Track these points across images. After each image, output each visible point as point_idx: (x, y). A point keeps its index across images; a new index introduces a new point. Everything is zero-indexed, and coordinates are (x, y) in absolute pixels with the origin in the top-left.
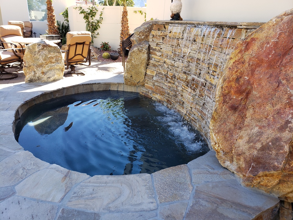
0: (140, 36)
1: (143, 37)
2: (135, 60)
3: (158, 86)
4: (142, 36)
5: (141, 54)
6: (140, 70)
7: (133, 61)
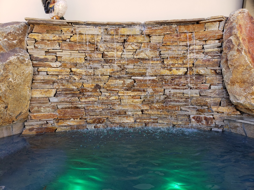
0: (9, 39)
1: (15, 42)
2: (15, 76)
3: (66, 108)
4: (13, 40)
5: (24, 67)
6: (23, 93)
7: (10, 79)
